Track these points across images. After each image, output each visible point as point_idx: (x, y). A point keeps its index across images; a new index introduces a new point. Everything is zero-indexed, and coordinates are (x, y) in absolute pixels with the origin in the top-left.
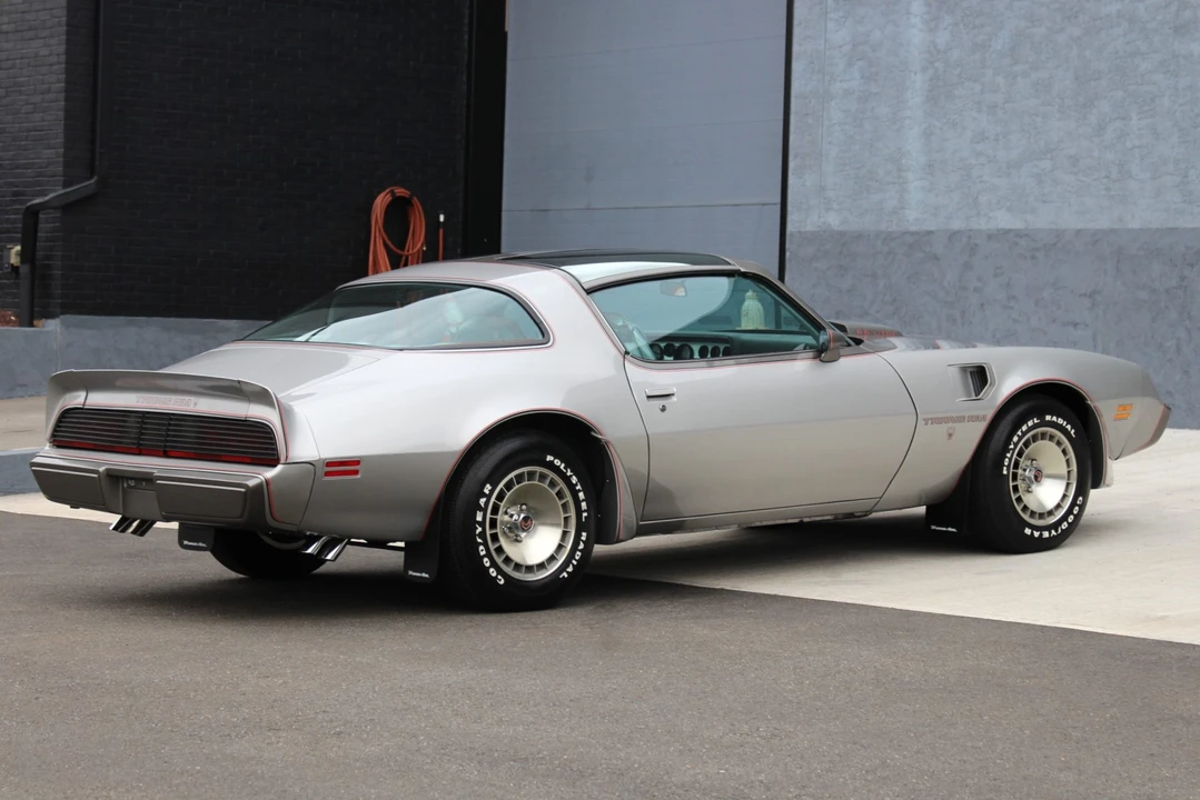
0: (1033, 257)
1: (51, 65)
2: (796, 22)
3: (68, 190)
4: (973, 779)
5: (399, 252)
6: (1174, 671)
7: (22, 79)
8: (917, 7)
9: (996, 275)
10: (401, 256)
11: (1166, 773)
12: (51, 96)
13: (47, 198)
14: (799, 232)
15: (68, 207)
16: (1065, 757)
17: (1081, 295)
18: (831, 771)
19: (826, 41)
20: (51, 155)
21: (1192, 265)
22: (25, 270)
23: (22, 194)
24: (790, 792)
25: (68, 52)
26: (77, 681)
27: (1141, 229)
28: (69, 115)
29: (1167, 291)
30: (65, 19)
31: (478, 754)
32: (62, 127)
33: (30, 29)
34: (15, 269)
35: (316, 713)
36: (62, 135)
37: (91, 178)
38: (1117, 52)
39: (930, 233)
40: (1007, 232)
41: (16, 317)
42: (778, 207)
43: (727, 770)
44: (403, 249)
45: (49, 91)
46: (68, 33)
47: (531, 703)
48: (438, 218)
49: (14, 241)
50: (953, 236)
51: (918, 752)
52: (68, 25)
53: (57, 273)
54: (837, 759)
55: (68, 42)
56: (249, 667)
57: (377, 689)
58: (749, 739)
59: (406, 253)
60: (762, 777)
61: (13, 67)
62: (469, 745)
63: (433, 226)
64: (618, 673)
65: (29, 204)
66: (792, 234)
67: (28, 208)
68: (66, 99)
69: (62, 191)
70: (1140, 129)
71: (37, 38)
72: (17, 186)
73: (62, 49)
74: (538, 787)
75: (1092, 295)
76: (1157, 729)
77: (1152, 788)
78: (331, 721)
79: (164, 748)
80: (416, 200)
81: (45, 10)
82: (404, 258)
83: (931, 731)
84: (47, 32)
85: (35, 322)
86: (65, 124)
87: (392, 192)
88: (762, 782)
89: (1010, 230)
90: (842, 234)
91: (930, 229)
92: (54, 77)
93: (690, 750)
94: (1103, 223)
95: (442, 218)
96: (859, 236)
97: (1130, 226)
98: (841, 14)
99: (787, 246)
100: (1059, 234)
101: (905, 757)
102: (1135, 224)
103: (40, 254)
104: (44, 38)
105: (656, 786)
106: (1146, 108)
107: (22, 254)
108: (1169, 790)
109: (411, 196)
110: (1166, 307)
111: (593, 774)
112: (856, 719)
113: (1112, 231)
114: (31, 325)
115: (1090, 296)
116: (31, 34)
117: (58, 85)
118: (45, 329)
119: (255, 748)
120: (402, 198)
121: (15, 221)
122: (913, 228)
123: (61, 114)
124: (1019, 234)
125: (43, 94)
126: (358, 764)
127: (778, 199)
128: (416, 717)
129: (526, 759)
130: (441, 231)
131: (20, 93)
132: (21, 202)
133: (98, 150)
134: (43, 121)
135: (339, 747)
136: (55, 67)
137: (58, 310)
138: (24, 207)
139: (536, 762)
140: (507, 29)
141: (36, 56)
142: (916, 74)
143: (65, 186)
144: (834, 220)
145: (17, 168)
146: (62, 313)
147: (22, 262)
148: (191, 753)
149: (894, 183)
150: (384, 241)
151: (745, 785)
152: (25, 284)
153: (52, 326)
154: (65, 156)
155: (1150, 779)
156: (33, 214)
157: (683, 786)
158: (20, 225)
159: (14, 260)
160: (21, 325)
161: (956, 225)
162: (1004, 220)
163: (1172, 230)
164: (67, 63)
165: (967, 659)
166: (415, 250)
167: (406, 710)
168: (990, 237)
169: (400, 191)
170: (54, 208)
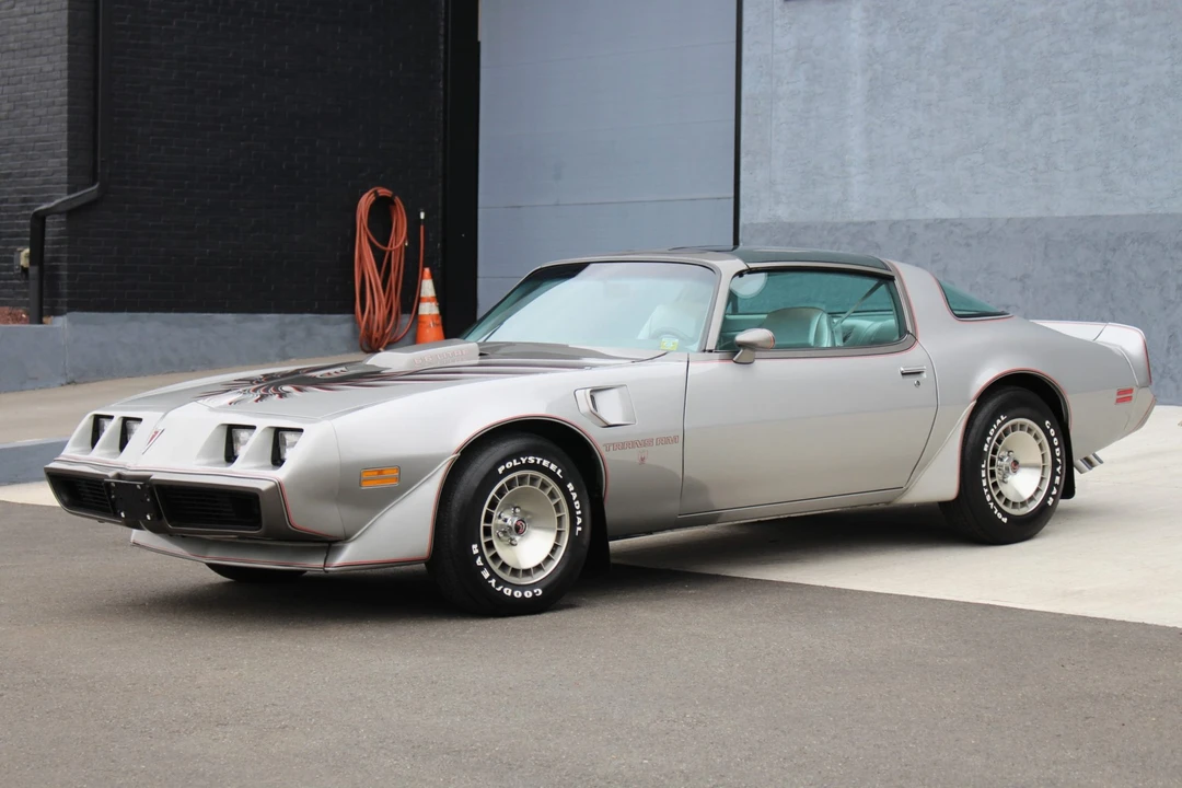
0: (968, 245)
1: (55, 80)
2: (745, 29)
3: (72, 196)
4: (885, 766)
5: (384, 248)
6: (1087, 646)
7: (28, 94)
8: (857, 13)
9: (933, 262)
10: (384, 252)
11: (1070, 754)
12: (55, 109)
13: (52, 204)
14: (752, 224)
15: (73, 213)
16: (975, 740)
17: (1012, 279)
18: (749, 759)
19: (772, 44)
20: (56, 163)
21: (1114, 250)
22: (34, 271)
23: (31, 200)
24: (708, 782)
25: (70, 67)
26: (43, 676)
27: (1066, 217)
28: (72, 126)
29: (1092, 274)
30: (66, 37)
31: (413, 747)
32: (65, 137)
33: (35, 47)
34: (25, 270)
35: (266, 706)
36: (66, 146)
37: (93, 185)
38: (1041, 53)
39: (872, 223)
40: (943, 221)
41: (27, 314)
42: (732, 201)
43: (650, 760)
44: (387, 246)
45: (53, 103)
46: (70, 50)
47: (472, 692)
48: (419, 216)
49: (22, 244)
50: (893, 225)
51: (835, 737)
52: (69, 42)
53: (64, 273)
54: (757, 745)
55: (70, 59)
56: (209, 659)
57: (327, 679)
58: (675, 726)
59: (389, 248)
60: (683, 766)
61: (20, 82)
62: (407, 737)
63: (414, 224)
64: (558, 659)
65: (36, 209)
66: (745, 226)
67: (36, 214)
68: (69, 111)
69: (66, 197)
70: (1064, 124)
71: (40, 55)
72: (25, 193)
73: (65, 65)
74: (466, 782)
75: (1023, 279)
76: (1066, 708)
77: (1056, 771)
78: (279, 714)
79: (113, 747)
80: (397, 199)
81: (48, 29)
82: (387, 254)
83: (850, 715)
84: (50, 50)
85: (44, 319)
86: (69, 135)
87: (375, 192)
88: (682, 772)
89: (946, 220)
90: (791, 225)
91: (873, 219)
92: (56, 91)
93: (618, 739)
94: (1032, 211)
95: (422, 216)
96: (807, 227)
97: (1056, 215)
98: (786, 21)
99: (740, 237)
100: (991, 222)
101: (822, 743)
102: (1061, 213)
103: (48, 255)
104: (48, 55)
105: (580, 778)
106: (1069, 104)
107: (31, 257)
108: (1072, 773)
109: (393, 196)
110: (1091, 289)
111: (521, 767)
112: (780, 704)
113: (1040, 219)
114: (41, 322)
115: (1021, 280)
116: (36, 51)
117: (60, 99)
118: (55, 326)
119: (201, 745)
120: (384, 198)
121: (24, 226)
122: (856, 219)
123: (65, 125)
124: (954, 223)
125: (48, 107)
126: (297, 760)
127: (732, 194)
128: (360, 709)
129: (459, 752)
130: (422, 227)
131: (27, 106)
132: (29, 208)
133: (99, 159)
134: (48, 132)
135: (282, 742)
136: (58, 82)
137: (65, 308)
138: (32, 213)
139: (468, 755)
140: (479, 39)
141: (41, 71)
142: (856, 75)
143: (69, 193)
144: (783, 213)
145: (26, 176)
146: (69, 311)
147: (31, 263)
148: (138, 751)
149: (838, 177)
150: (369, 239)
151: (666, 776)
152: (34, 284)
153: (60, 323)
154: (69, 164)
155: (1054, 762)
156: (39, 219)
157: (606, 778)
158: (28, 230)
159: (24, 262)
160: (31, 322)
161: (897, 215)
162: (940, 210)
163: (1096, 218)
164: (69, 77)
165: (890, 637)
166: (398, 246)
167: (351, 701)
168: (927, 226)
169: (383, 192)
170: (60, 213)
